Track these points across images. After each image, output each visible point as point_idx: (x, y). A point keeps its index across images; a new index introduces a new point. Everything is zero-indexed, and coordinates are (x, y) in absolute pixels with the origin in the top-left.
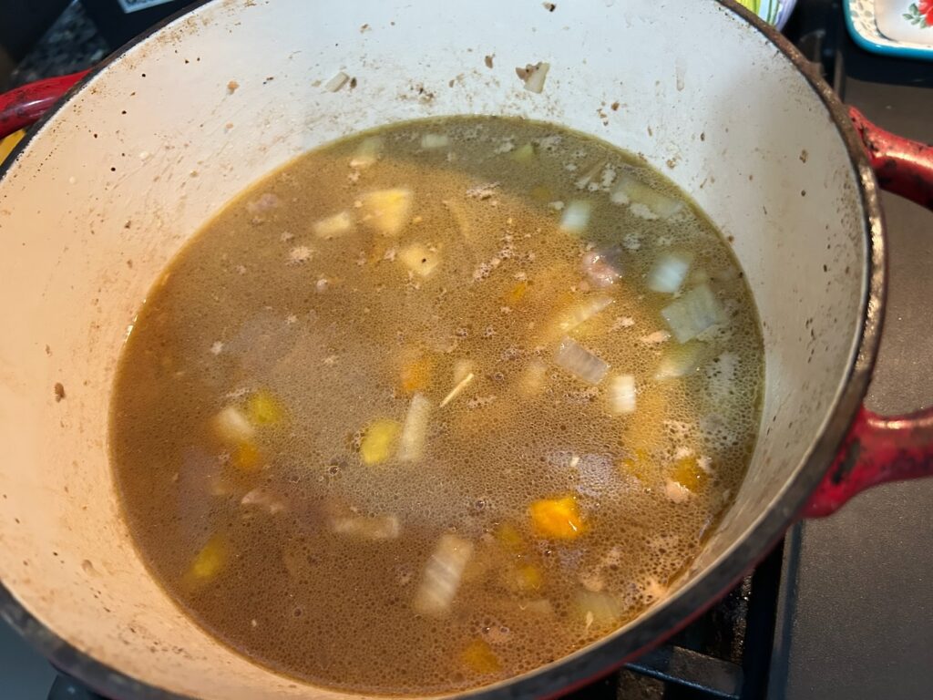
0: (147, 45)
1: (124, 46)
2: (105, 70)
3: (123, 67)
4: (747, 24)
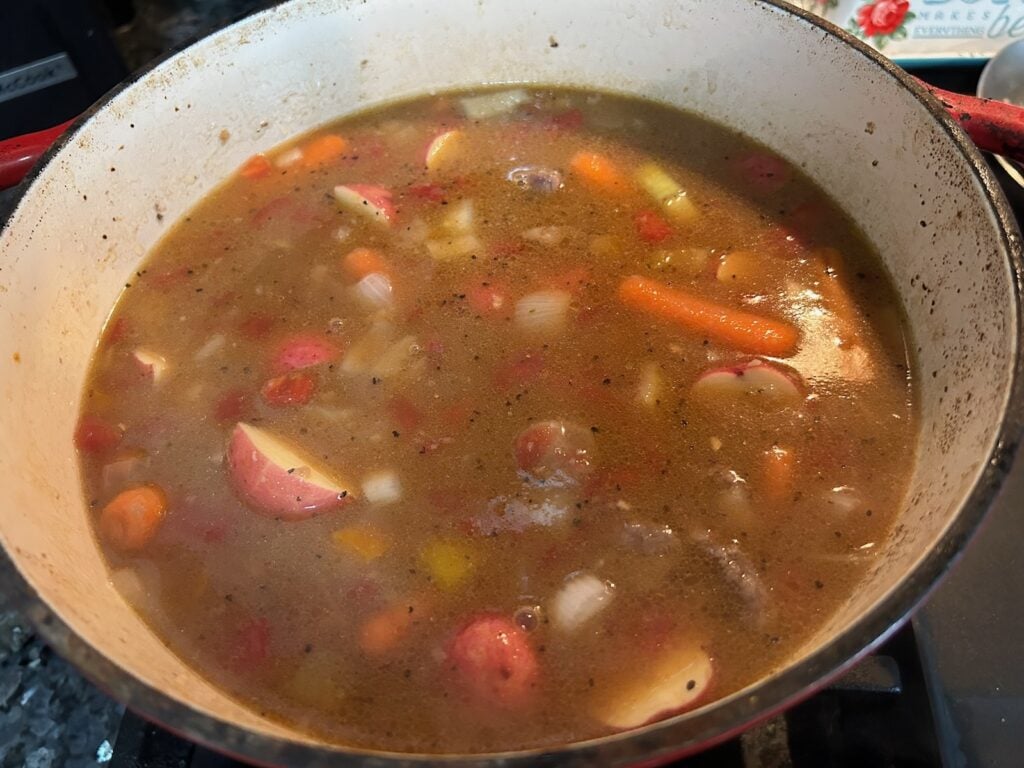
0: (136, 90)
1: (110, 92)
2: (92, 120)
3: (110, 116)
4: (789, 13)
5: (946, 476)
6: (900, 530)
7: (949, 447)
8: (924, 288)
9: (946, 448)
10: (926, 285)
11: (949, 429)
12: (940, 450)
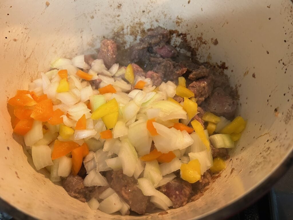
5: (287, 133)
6: (268, 149)
7: (288, 122)
8: (283, 64)
9: (287, 122)
10: (284, 63)
11: (289, 115)
12: (285, 123)
